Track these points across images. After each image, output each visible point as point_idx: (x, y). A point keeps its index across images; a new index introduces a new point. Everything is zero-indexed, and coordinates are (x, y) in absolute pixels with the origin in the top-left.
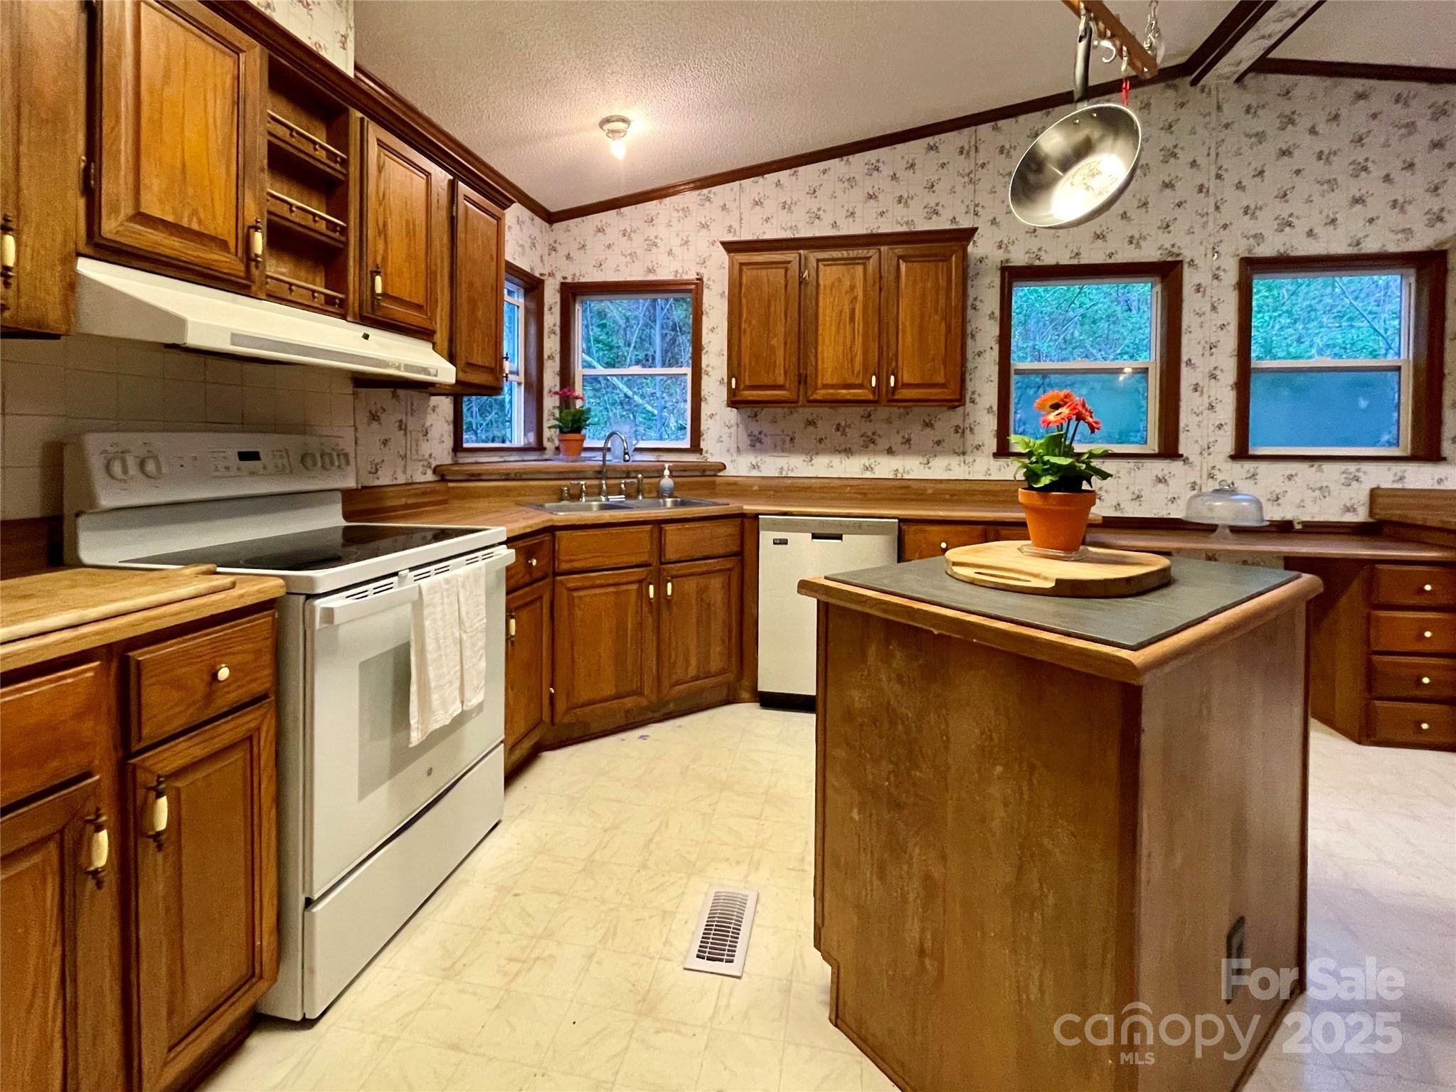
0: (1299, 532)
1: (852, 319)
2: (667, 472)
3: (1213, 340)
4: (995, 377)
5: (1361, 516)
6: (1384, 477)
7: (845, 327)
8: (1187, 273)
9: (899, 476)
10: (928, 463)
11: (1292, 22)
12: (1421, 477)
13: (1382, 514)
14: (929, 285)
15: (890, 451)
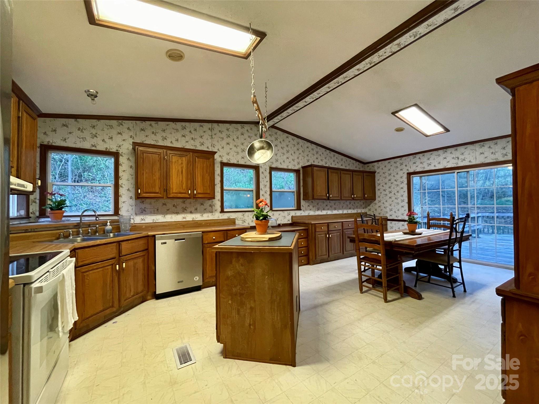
0: (282, 226)
1: (182, 173)
2: (109, 224)
3: (265, 184)
4: (220, 191)
5: (290, 222)
6: (293, 213)
7: (180, 175)
8: (260, 169)
9: (194, 220)
10: (203, 215)
11: (279, 121)
12: (298, 213)
13: (294, 221)
14: (205, 165)
15: (191, 212)
